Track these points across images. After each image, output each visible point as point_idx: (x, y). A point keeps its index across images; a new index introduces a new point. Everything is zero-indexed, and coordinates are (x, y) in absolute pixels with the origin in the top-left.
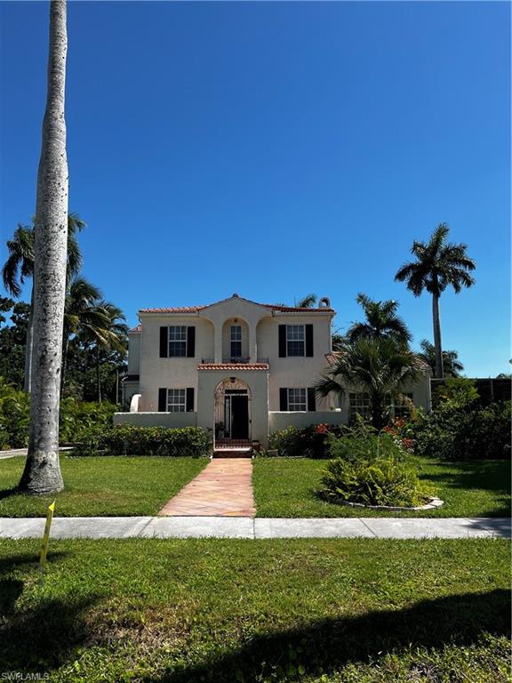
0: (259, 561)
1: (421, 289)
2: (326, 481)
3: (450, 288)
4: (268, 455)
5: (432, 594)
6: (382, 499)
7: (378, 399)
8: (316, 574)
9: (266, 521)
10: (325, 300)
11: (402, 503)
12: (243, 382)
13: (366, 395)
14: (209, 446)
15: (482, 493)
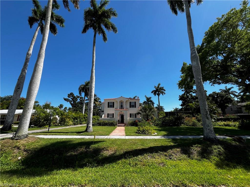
0: (126, 142)
1: (156, 95)
2: (137, 130)
3: (161, 94)
4: (127, 126)
5: (152, 146)
6: (147, 133)
7: (148, 116)
8: (134, 144)
9: (127, 136)
10: (138, 97)
11: (150, 134)
12: (123, 113)
13: (145, 115)
14: (117, 124)
15: (164, 132)
